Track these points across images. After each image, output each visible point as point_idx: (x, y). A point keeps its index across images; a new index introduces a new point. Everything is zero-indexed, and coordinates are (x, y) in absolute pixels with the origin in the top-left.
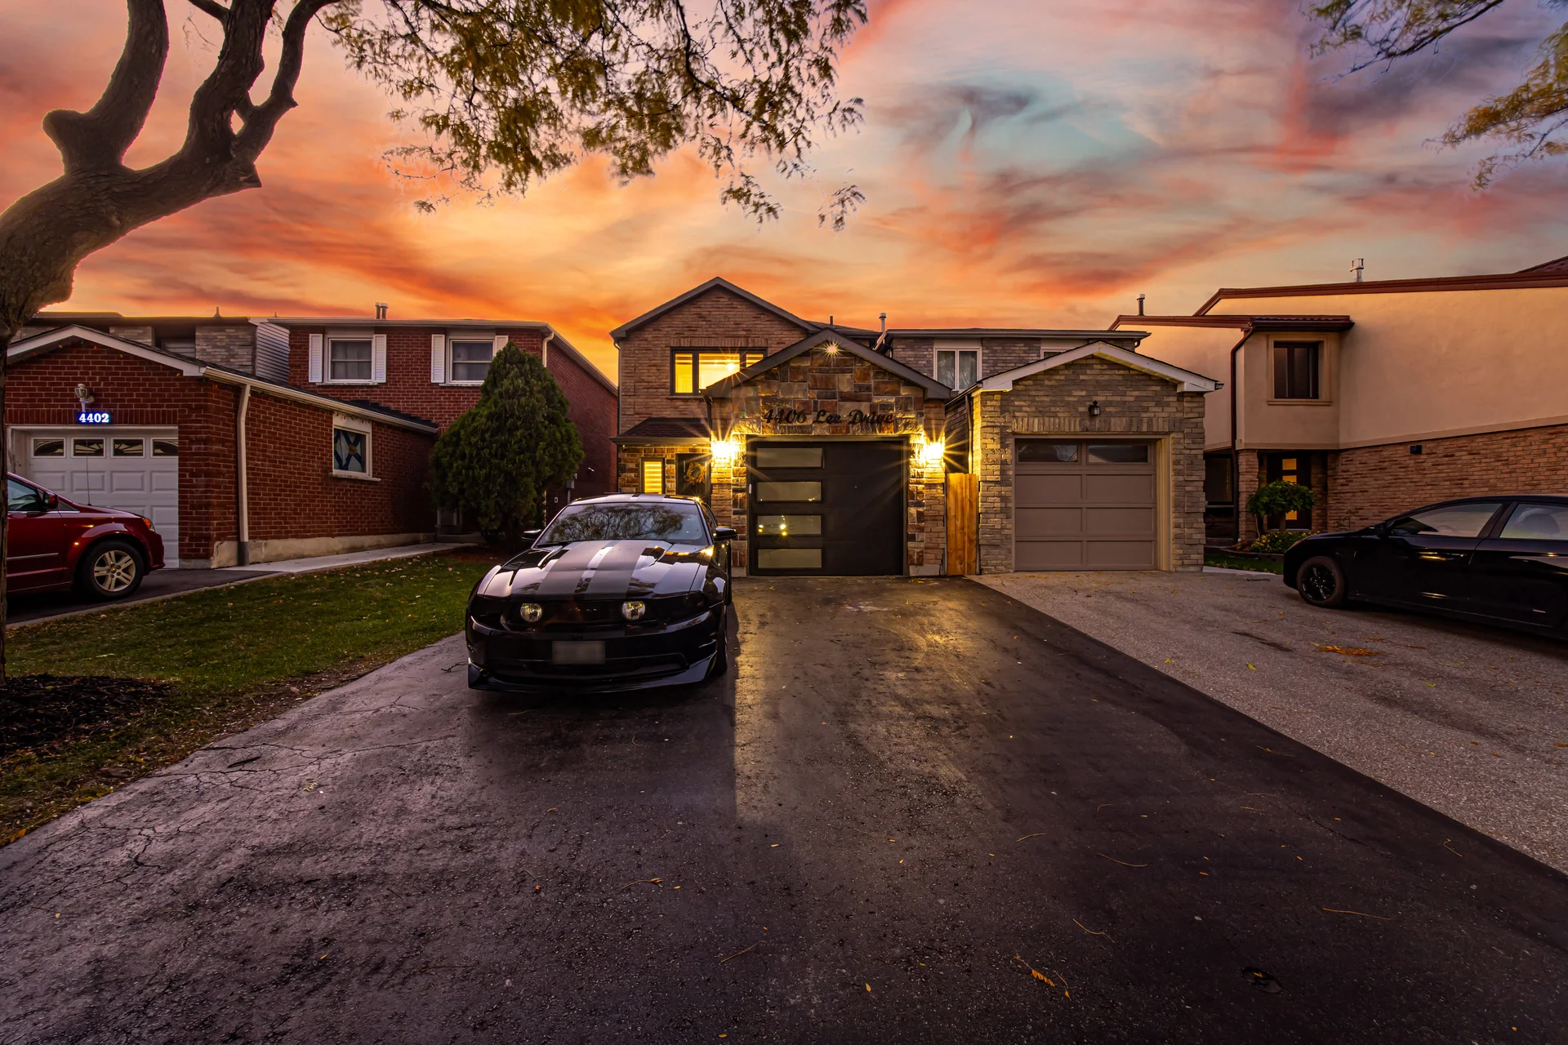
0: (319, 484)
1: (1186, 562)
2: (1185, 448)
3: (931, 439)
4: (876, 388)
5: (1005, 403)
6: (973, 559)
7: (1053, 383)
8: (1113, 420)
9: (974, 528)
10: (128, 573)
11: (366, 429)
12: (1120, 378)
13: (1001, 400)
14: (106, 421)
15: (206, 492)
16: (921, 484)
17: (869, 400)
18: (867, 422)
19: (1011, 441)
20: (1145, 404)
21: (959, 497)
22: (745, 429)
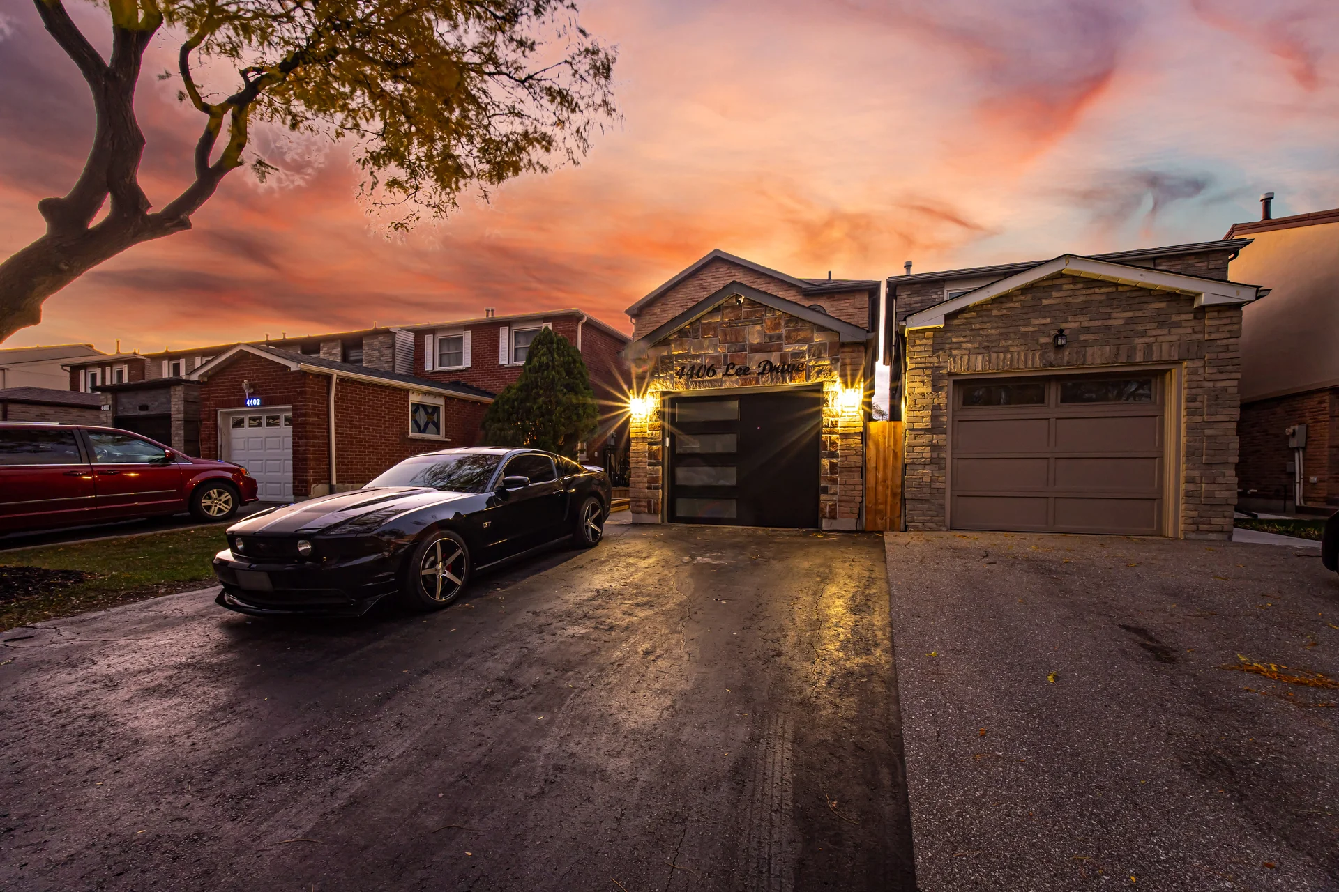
0: (397, 444)
1: (1202, 527)
2: (1205, 380)
3: (847, 387)
4: (788, 337)
5: (939, 340)
6: (898, 513)
7: (1004, 312)
8: (1090, 351)
9: (899, 482)
10: (228, 504)
11: (440, 402)
12: (1103, 297)
13: (934, 337)
14: (258, 404)
15: (305, 450)
16: (836, 433)
17: (780, 349)
18: (777, 372)
19: (947, 384)
20: (1140, 327)
21: (881, 449)
22: (659, 386)
